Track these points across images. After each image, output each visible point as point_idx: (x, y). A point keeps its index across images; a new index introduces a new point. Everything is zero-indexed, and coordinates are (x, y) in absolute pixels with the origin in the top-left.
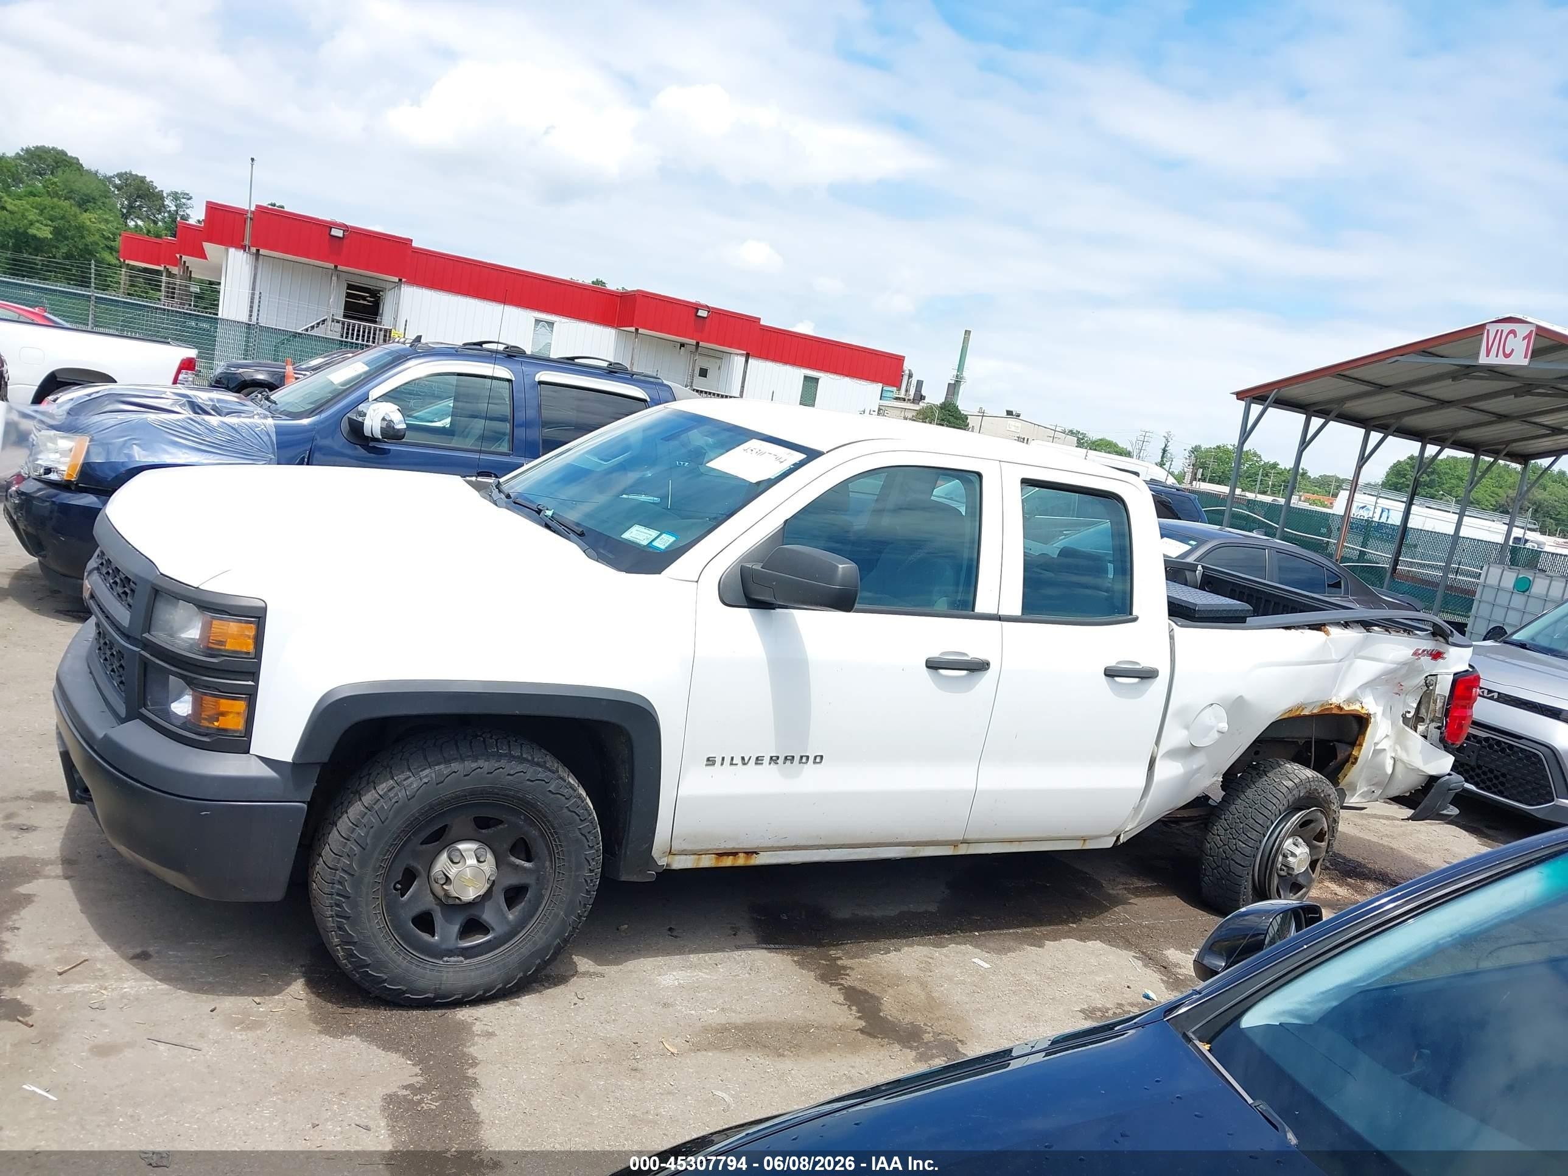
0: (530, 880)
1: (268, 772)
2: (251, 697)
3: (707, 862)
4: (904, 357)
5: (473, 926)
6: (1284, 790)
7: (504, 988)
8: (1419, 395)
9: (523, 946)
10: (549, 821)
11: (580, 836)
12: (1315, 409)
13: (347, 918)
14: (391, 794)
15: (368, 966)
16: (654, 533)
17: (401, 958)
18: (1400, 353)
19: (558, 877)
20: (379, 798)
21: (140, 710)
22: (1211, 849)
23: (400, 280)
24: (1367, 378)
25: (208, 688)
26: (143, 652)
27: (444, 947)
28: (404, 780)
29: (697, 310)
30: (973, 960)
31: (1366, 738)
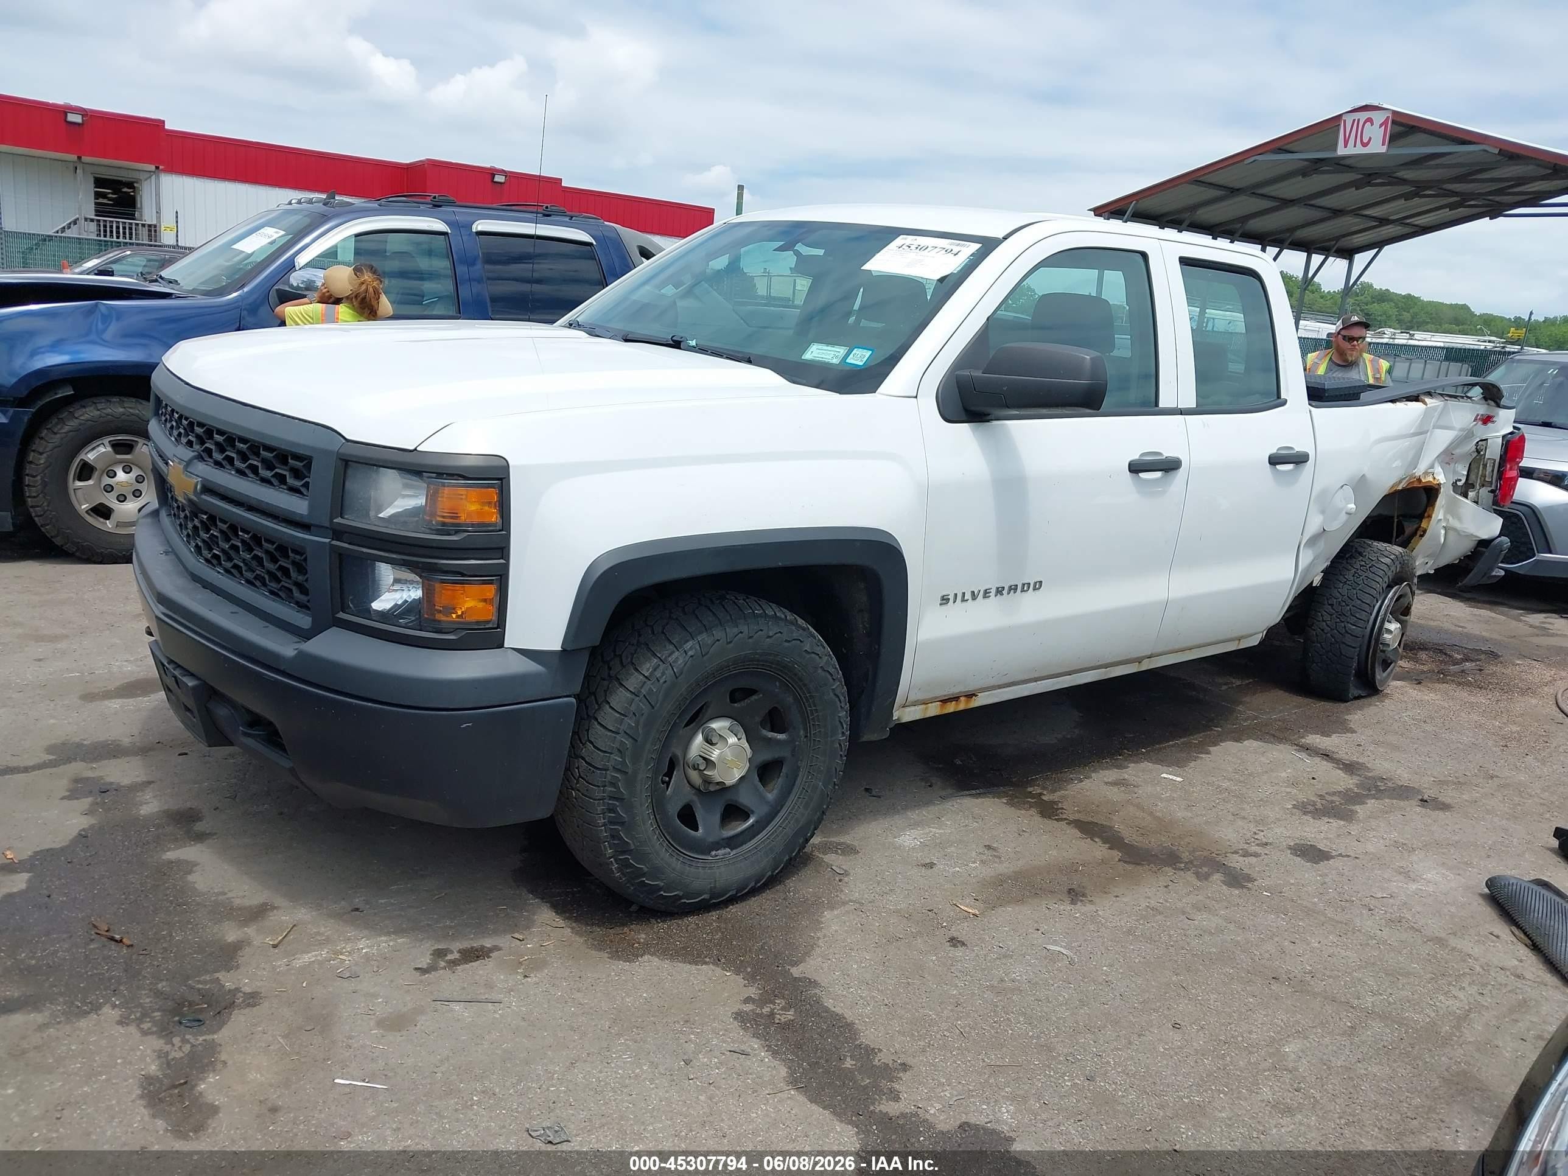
0: (785, 753)
1: (531, 666)
2: (501, 578)
3: (934, 710)
4: (714, 209)
5: (733, 812)
6: (1385, 568)
7: (771, 877)
8: (1265, 196)
9: (786, 825)
10: (805, 685)
11: (834, 697)
12: (1167, 219)
13: (622, 824)
14: (658, 674)
15: (644, 875)
16: (841, 351)
17: (674, 859)
18: (1259, 152)
19: (814, 745)
20: (644, 679)
21: (337, 615)
22: (1317, 635)
23: (157, 168)
24: (1221, 183)
25: (446, 572)
26: (334, 542)
27: (711, 840)
28: (669, 656)
29: (493, 176)
30: (1162, 776)
31: (1435, 509)
